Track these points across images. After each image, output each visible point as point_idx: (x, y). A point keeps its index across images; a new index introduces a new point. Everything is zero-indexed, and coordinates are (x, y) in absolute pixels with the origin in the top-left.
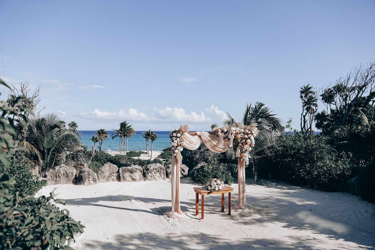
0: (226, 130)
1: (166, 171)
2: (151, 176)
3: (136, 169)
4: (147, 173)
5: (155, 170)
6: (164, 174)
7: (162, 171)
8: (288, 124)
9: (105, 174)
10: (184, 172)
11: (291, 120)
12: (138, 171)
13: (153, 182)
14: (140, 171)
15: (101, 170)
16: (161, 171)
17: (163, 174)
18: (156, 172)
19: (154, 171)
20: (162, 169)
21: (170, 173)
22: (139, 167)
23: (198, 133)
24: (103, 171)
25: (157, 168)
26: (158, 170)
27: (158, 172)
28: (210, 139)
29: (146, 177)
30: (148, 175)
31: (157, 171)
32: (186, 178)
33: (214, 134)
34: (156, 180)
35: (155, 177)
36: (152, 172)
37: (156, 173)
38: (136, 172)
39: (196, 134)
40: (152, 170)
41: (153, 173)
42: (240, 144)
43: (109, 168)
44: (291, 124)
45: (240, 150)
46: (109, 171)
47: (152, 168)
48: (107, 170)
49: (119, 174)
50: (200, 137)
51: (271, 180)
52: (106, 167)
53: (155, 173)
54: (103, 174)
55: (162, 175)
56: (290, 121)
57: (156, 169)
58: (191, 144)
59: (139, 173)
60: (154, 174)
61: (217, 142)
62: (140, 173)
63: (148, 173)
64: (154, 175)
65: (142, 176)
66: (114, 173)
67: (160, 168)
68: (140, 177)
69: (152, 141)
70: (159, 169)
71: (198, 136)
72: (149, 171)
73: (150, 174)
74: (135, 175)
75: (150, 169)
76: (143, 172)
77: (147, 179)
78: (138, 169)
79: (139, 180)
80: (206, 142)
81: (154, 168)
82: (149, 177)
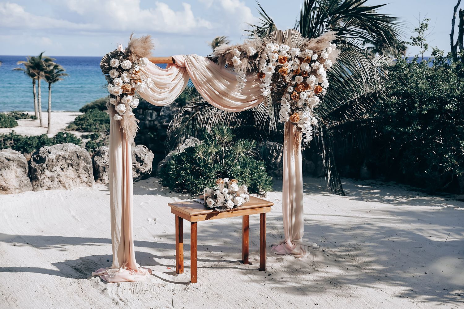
0: (252, 52)
1: (94, 163)
2: (52, 179)
3: (8, 160)
4: (39, 171)
5: (64, 161)
6: (86, 170)
7: (83, 164)
8: (416, 35)
10: (141, 165)
11: (425, 22)
12: (13, 165)
13: (58, 193)
14: (21, 165)
16: (78, 165)
17: (84, 172)
18: (66, 166)
19: (61, 164)
20: (82, 158)
21: (104, 168)
22: (15, 154)
23: (180, 59)
25: (69, 156)
26: (70, 162)
27: (72, 165)
28: (210, 75)
29: (38, 179)
30: (43, 176)
31: (68, 164)
32: (147, 180)
33: (219, 61)
34: (65, 187)
35: (62, 180)
36: (53, 166)
37: (64, 169)
38: (8, 167)
39: (174, 61)
40: (55, 160)
41: (58, 169)
42: (290, 89)
44: (426, 32)
45: (289, 105)
47: (52, 156)
50: (183, 69)
51: (367, 181)
53: (62, 169)
55: (81, 175)
56: (423, 27)
57: (64, 158)
58: (158, 90)
59: (16, 172)
60: (62, 173)
61: (229, 84)
62: (20, 170)
63: (43, 170)
64: (59, 175)
65: (26, 179)
67: (75, 156)
68: (21, 182)
69: (50, 84)
71: (178, 67)
72: (44, 165)
73: (47, 172)
74: (5, 177)
75: (47, 160)
76: (27, 168)
77: (41, 187)
78: (14, 158)
79: (17, 189)
80: (199, 83)
81: (60, 155)
82: (47, 179)
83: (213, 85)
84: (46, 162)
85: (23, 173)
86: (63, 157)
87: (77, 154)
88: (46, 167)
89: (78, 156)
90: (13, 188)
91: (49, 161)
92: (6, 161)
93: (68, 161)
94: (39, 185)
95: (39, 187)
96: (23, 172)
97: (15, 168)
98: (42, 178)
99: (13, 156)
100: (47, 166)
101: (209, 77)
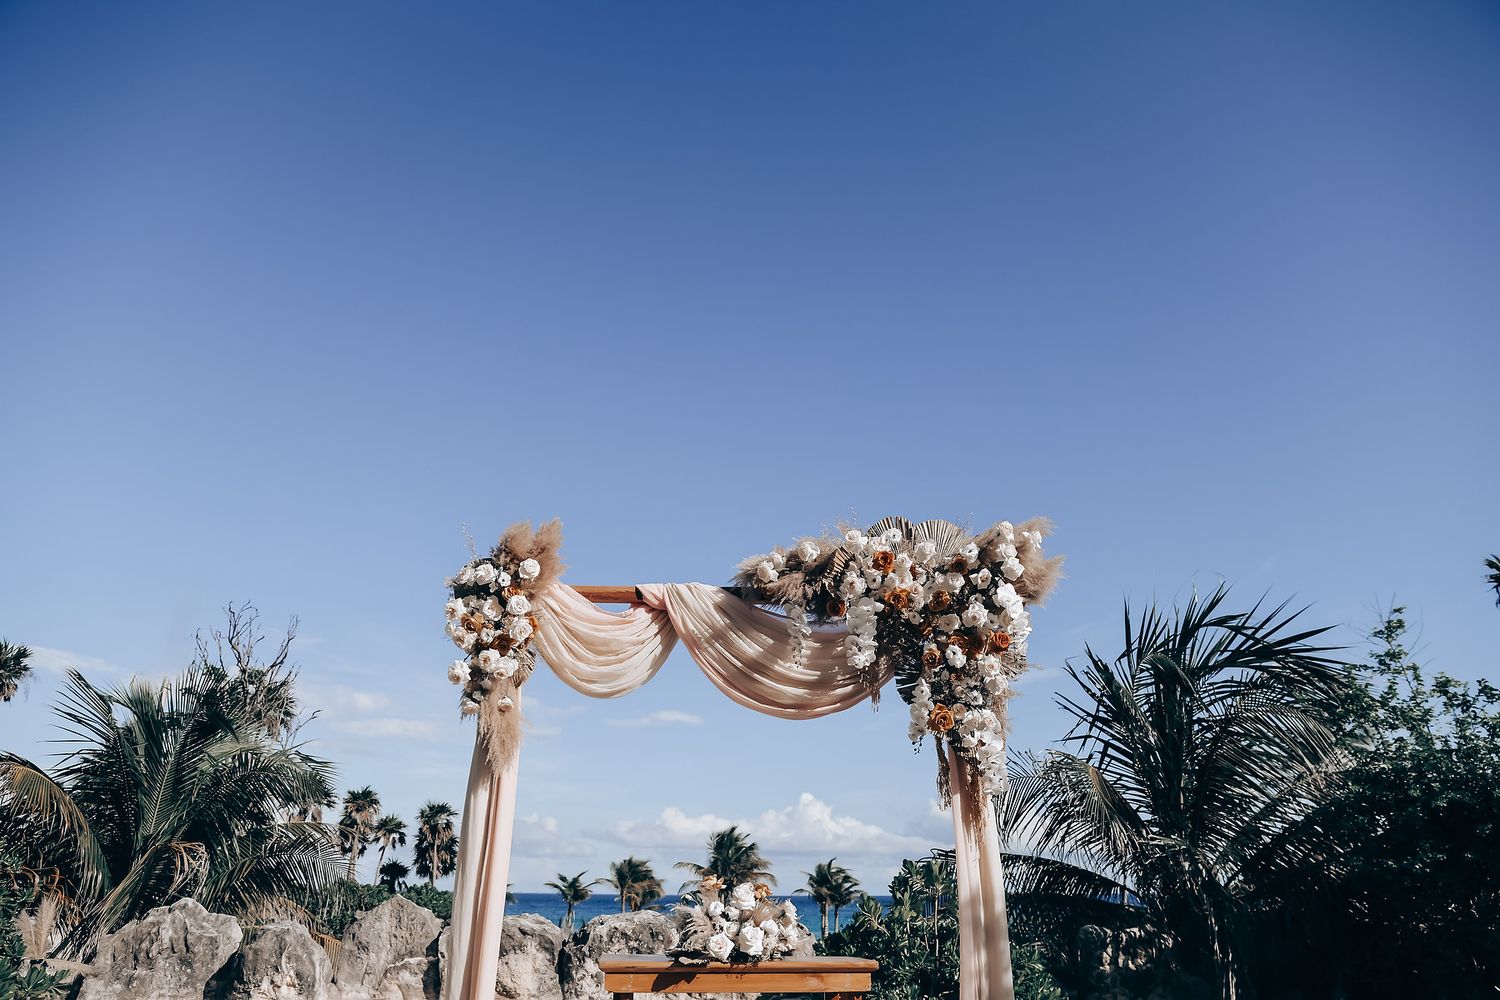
0: (814, 557)
3: (524, 933)
4: (575, 959)
5: (623, 941)
9: (372, 955)
12: (531, 945)
14: (546, 945)
15: (354, 935)
19: (617, 947)
20: (661, 938)
22: (542, 923)
23: (652, 591)
24: (363, 939)
25: (634, 932)
29: (573, 979)
30: (581, 972)
36: (601, 951)
38: (521, 947)
39: (638, 593)
40: (605, 939)
43: (395, 922)
44: (1402, 640)
46: (393, 939)
47: (603, 930)
48: (384, 935)
49: (438, 961)
50: (661, 614)
52: (379, 919)
54: (363, 956)
57: (624, 935)
59: (535, 959)
61: (771, 641)
62: (542, 956)
63: (582, 960)
65: (552, 974)
66: (411, 954)
67: (647, 933)
68: (542, 982)
70: (645, 936)
71: (648, 609)
72: (585, 949)
73: (590, 965)
74: (513, 967)
75: (591, 937)
76: (556, 954)
77: (577, 996)
78: (535, 931)
79: (534, 996)
80: (695, 642)
81: (616, 929)
82: (588, 979)
83: (729, 645)
84: (589, 942)
85: (548, 963)
86: (622, 934)
87: (651, 929)
88: (587, 953)
89: (652, 934)
90: (526, 993)
91: (594, 940)
92: (519, 935)
93: (631, 943)
94: (573, 991)
95: (573, 995)
96: (549, 960)
97: (535, 951)
98: (579, 976)
99: (536, 927)
100: (589, 951)
101: (718, 625)
